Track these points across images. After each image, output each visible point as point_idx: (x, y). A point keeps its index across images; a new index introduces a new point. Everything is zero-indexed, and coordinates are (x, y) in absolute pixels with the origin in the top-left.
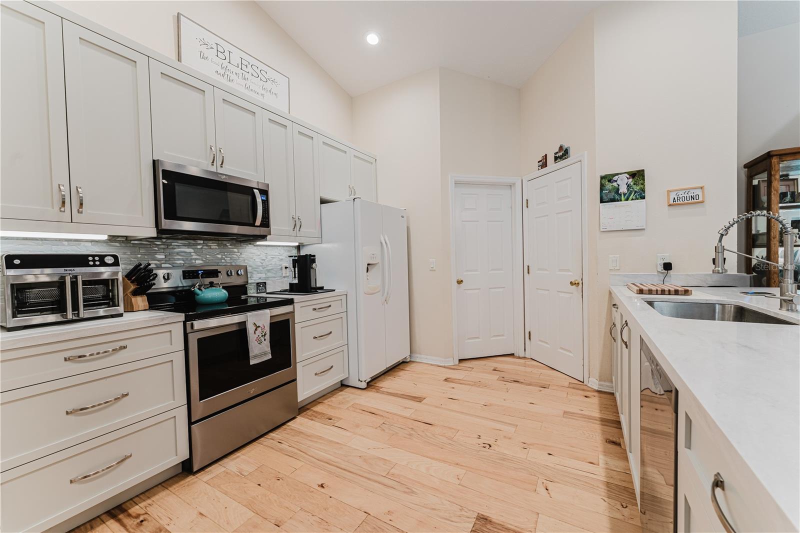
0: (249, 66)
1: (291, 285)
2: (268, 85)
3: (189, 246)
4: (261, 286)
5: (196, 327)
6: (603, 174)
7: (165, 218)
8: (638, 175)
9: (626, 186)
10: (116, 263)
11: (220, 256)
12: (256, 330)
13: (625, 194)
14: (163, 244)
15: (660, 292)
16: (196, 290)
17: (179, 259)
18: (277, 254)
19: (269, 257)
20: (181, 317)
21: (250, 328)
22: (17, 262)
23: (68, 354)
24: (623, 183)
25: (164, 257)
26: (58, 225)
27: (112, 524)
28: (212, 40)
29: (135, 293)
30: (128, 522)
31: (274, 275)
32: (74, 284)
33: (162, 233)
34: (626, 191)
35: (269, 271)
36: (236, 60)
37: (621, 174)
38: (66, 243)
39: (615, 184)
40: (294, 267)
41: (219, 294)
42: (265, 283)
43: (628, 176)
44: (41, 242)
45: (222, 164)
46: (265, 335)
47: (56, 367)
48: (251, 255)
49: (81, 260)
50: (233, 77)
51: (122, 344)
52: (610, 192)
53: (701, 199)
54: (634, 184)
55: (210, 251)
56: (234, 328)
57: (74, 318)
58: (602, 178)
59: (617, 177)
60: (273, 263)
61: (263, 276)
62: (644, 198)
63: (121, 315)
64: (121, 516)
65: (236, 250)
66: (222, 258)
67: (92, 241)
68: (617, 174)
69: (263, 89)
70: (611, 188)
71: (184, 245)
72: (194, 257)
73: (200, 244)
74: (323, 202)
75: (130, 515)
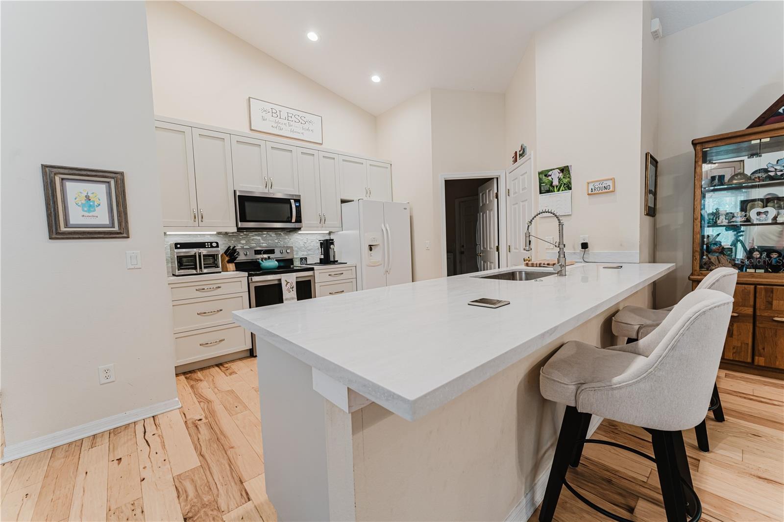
0: (293, 117)
1: (321, 259)
2: (306, 126)
3: (258, 235)
4: (303, 260)
5: (253, 280)
6: (540, 170)
7: (240, 222)
8: (565, 170)
9: (558, 179)
10: (217, 246)
11: (277, 241)
12: (287, 284)
13: (557, 186)
14: (245, 235)
15: (538, 265)
16: (260, 261)
17: (253, 243)
18: (315, 239)
19: (309, 241)
20: (246, 274)
21: (284, 283)
22: (179, 246)
23: (198, 288)
24: (555, 177)
25: (245, 242)
26: (193, 228)
27: (217, 368)
28: (268, 107)
29: (229, 262)
30: (222, 368)
31: (312, 253)
32: (200, 256)
33: (240, 230)
34: (557, 184)
35: (309, 250)
36: (284, 115)
37: (554, 169)
38: (199, 236)
39: (550, 178)
40: (321, 248)
41: (273, 264)
42: (306, 258)
43: (559, 171)
44: (188, 236)
45: (271, 187)
46: (293, 288)
47: (192, 293)
48: (297, 240)
49: (202, 245)
50: (283, 126)
51: (219, 285)
52: (546, 185)
53: (611, 189)
54: (564, 178)
55: (271, 238)
56: (276, 282)
57: (201, 272)
58: (539, 173)
59: (551, 172)
60: (312, 245)
61: (306, 253)
62: (570, 189)
63: (220, 272)
64: (221, 367)
65: (287, 237)
66: (277, 243)
67: (210, 235)
68: (551, 170)
69: (303, 129)
70: (547, 181)
71: (256, 235)
72: (262, 242)
73: (265, 234)
74: (343, 202)
75: (224, 367)
